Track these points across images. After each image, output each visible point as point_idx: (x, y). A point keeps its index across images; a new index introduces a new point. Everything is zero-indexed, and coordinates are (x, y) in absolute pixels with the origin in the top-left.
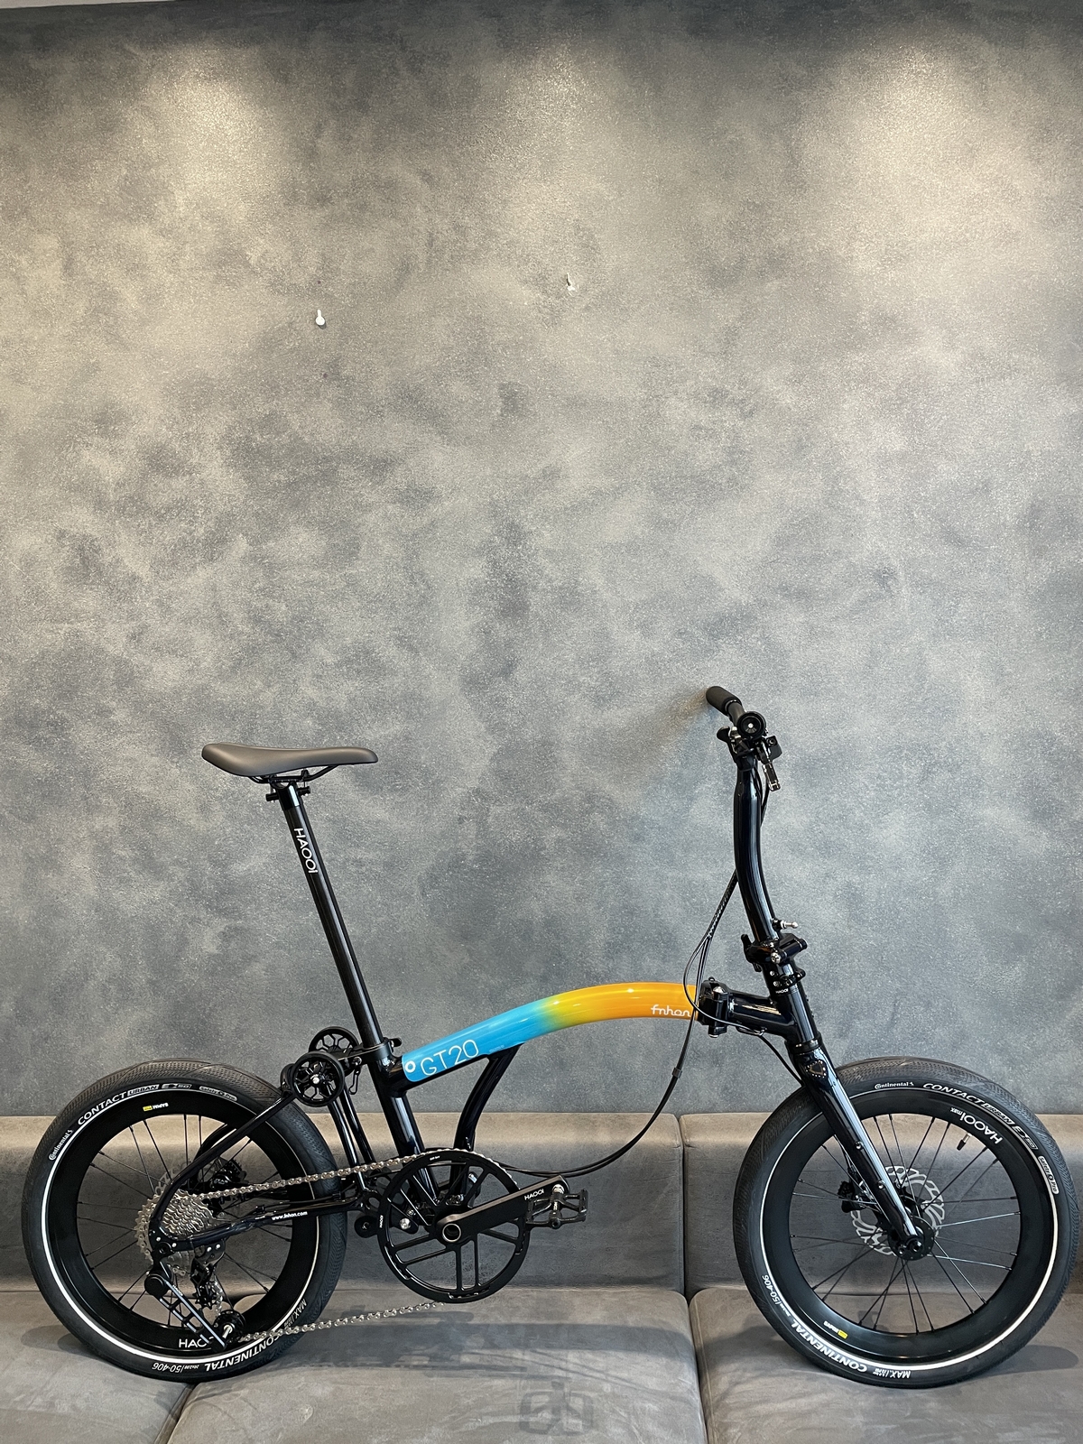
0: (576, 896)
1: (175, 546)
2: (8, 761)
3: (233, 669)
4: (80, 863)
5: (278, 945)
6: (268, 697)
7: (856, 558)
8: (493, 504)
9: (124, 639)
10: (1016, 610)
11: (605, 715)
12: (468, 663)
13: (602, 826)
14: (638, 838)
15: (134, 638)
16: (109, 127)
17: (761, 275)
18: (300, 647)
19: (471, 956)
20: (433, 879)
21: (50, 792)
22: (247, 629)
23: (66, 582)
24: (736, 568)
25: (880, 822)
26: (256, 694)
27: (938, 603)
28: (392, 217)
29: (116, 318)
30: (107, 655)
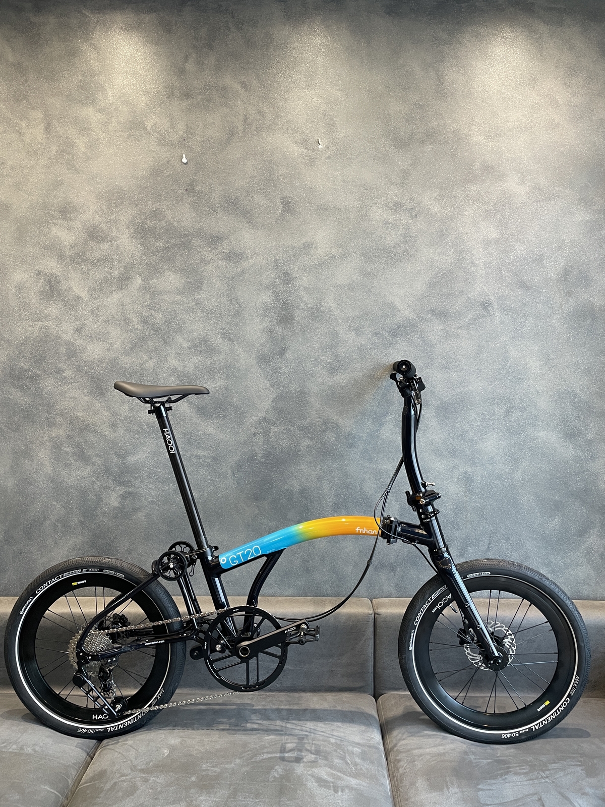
0: (317, 477)
1: (102, 281)
2: (5, 397)
3: (132, 349)
4: (43, 455)
5: (152, 502)
6: (150, 364)
7: (472, 295)
8: (276, 261)
9: (72, 331)
10: (556, 325)
11: (335, 378)
12: (260, 348)
13: (332, 439)
14: (351, 446)
15: (77, 330)
16: (73, 53)
17: (423, 142)
18: (168, 337)
19: (259, 510)
20: (239, 466)
21: (28, 415)
22: (140, 327)
23: (41, 299)
24: (407, 299)
25: (483, 438)
26: (144, 363)
27: (514, 320)
28: (225, 106)
29: (73, 156)
30: (62, 340)
